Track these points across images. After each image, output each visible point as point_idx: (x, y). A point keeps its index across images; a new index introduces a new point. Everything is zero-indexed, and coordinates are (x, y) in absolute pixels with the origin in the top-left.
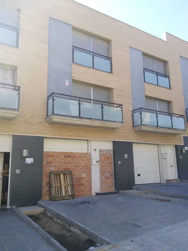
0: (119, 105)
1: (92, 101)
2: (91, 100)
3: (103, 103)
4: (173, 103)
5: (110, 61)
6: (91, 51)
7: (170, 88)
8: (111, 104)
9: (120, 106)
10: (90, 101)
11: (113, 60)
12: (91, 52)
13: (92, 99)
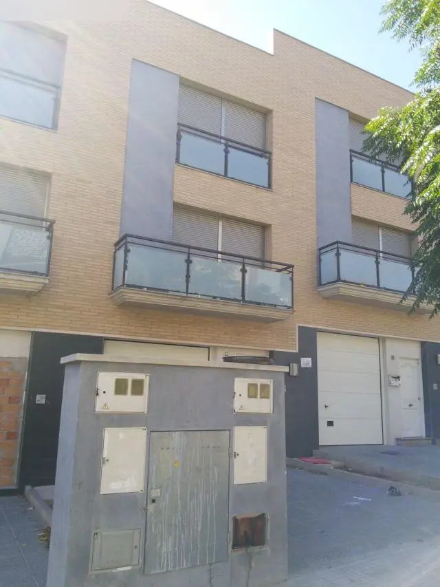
0: (284, 267)
1: (220, 256)
2: (218, 252)
3: (246, 261)
4: (274, 230)
5: (267, 161)
6: (223, 135)
7: (270, 186)
8: (264, 262)
9: (288, 267)
10: (214, 255)
11: (275, 158)
12: (221, 138)
13: (220, 250)
